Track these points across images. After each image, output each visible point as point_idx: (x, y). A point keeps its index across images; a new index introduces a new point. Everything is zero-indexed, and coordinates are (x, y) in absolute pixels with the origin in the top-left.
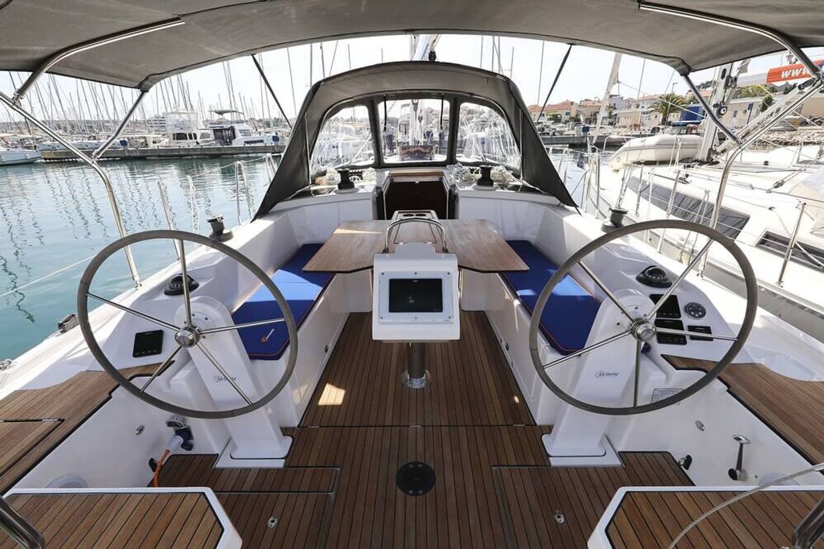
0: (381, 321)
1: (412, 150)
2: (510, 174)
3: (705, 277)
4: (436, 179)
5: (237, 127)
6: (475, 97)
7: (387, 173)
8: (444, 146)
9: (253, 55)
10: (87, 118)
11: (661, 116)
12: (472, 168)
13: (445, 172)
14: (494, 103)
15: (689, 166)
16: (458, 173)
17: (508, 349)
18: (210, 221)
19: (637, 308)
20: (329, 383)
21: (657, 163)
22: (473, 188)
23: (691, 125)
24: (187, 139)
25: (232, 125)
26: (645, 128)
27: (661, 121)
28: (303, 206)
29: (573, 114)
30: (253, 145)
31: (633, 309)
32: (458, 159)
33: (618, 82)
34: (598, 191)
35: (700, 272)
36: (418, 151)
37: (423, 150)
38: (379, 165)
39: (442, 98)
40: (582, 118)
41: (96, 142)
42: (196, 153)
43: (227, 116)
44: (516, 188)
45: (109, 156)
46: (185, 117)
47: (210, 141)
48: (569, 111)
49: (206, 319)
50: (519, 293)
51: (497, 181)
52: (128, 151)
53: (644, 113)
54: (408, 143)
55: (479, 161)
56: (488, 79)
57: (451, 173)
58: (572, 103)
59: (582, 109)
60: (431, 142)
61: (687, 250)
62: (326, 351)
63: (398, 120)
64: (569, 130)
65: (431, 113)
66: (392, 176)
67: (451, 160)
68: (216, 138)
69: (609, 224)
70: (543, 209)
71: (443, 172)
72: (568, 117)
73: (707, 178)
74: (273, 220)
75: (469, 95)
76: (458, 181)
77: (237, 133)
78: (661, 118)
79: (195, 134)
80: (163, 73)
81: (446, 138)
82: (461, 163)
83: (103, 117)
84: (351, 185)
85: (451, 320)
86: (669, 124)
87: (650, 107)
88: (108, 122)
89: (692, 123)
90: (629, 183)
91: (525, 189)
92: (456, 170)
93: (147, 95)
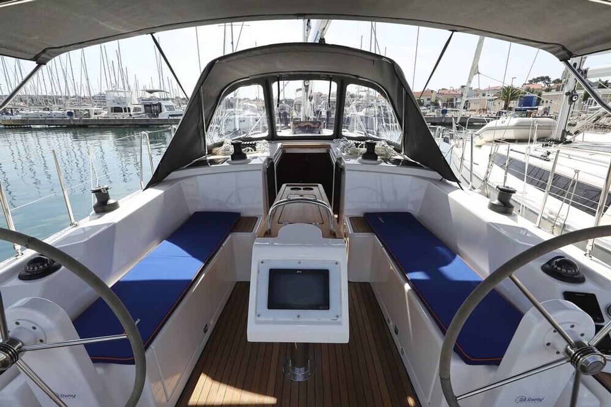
0: (259, 319)
1: (302, 125)
2: (392, 149)
3: (593, 258)
4: (323, 151)
5: (164, 103)
6: (360, 79)
7: (279, 145)
8: (330, 122)
9: (152, 34)
10: (44, 94)
11: (503, 103)
12: (357, 142)
13: (332, 145)
14: (378, 85)
15: (547, 145)
16: (344, 147)
17: (396, 332)
18: (94, 192)
19: (572, 326)
20: (205, 373)
21: (516, 141)
22: (359, 162)
23: (528, 111)
24: (122, 112)
25: (160, 102)
26: (491, 112)
27: (503, 107)
28: (196, 175)
29: (433, 100)
30: (175, 118)
31: (568, 327)
32: (343, 133)
33: (478, 73)
34: (472, 165)
35: (588, 252)
36: (308, 126)
37: (312, 125)
38: (273, 138)
39: (330, 79)
40: (440, 103)
41: (49, 112)
42: (129, 123)
43: (157, 95)
44: (397, 162)
45: (57, 124)
46: (122, 95)
47: (141, 114)
48: (430, 97)
49: (34, 328)
50: (410, 276)
51: (381, 155)
52: (74, 120)
53: (490, 100)
54: (300, 119)
55: (361, 135)
56: (374, 61)
57: (337, 146)
58: (432, 91)
59: (440, 96)
60: (320, 119)
61: (559, 224)
62: (205, 331)
63: (294, 101)
64: (430, 112)
65: (320, 96)
66: (283, 148)
67: (338, 135)
68: (146, 112)
69: (496, 202)
70: (426, 183)
71: (330, 145)
72: (429, 102)
73: (567, 156)
74: (163, 190)
75: (355, 78)
76: (344, 154)
77: (164, 108)
78: (503, 104)
79: (129, 108)
80: (60, 47)
81: (333, 116)
82: (346, 137)
83: (57, 93)
84: (243, 157)
85: (339, 320)
86: (510, 109)
87: (494, 96)
88: (61, 97)
89: (528, 109)
90: (495, 159)
91: (406, 163)
92: (342, 144)
93: (44, 67)
